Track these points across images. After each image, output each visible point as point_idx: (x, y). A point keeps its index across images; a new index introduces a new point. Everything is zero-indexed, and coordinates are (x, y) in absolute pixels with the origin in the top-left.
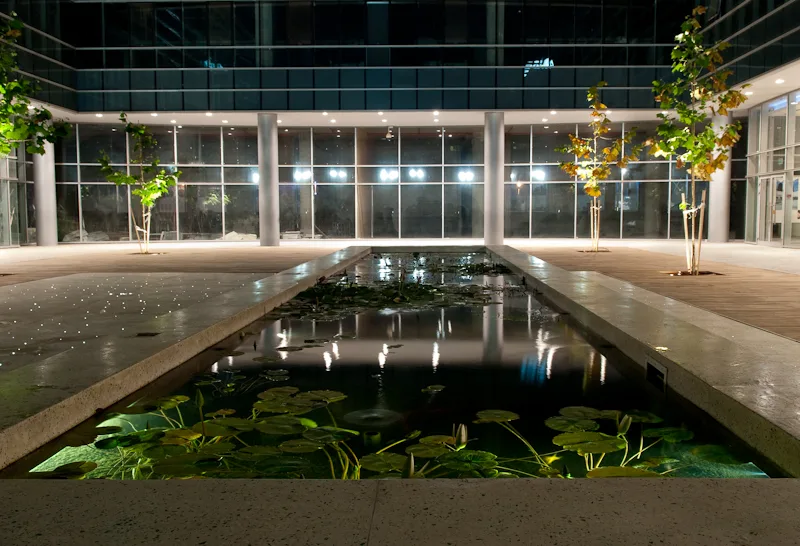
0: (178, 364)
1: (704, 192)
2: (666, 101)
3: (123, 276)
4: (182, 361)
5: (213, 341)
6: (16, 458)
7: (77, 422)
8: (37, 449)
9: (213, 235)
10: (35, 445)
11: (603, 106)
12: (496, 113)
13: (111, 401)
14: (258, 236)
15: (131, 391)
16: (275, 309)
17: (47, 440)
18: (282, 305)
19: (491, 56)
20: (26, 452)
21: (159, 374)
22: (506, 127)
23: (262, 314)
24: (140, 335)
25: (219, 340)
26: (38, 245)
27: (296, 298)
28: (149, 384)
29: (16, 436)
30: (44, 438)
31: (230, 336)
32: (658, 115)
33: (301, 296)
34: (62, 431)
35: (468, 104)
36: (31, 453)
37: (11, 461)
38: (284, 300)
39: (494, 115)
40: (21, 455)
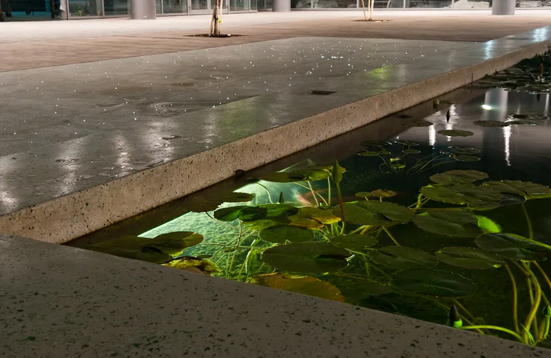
0: (348, 129)
3: (340, 41)
4: (354, 126)
5: (398, 106)
6: (124, 216)
7: (210, 183)
8: (153, 209)
9: (442, 3)
10: (149, 203)
13: (256, 163)
14: (491, 5)
15: (283, 154)
16: (487, 77)
17: (167, 199)
18: (497, 73)
20: (138, 211)
21: (322, 137)
23: (468, 81)
24: (315, 93)
25: (407, 106)
26: (273, 11)
27: (515, 66)
28: (308, 149)
29: (125, 191)
30: (164, 197)
31: (421, 103)
33: (524, 64)
34: (187, 191)
36: (144, 212)
37: (117, 219)
38: (500, 68)
40: (130, 214)
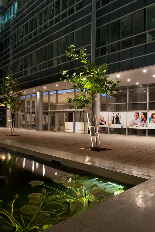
1: (14, 116)
2: (4, 93)
32: (3, 96)
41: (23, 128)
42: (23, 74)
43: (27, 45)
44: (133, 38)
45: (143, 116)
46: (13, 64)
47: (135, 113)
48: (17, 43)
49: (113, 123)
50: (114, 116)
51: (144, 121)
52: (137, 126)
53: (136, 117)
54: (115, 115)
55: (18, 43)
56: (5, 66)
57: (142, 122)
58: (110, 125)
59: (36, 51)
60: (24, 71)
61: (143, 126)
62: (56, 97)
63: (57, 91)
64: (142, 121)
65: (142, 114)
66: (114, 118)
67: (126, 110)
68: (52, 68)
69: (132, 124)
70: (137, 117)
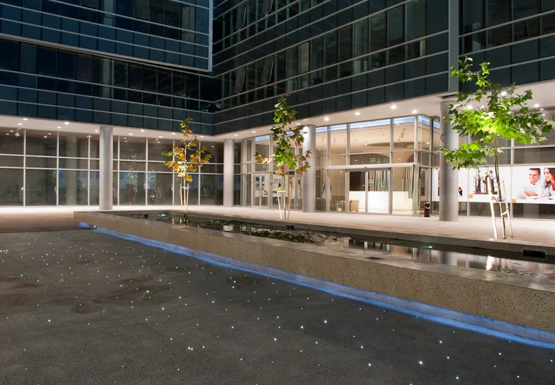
11: (190, 131)
12: (108, 127)
19: (106, 92)
22: (114, 136)
35: (92, 119)
39: (107, 128)
41: (263, 207)
42: (275, 91)
43: (285, 29)
44: (541, 18)
45: (550, 175)
46: (248, 68)
47: (532, 169)
48: (259, 23)
49: (478, 190)
50: (481, 176)
51: (551, 188)
52: (536, 197)
53: (533, 178)
54: (483, 175)
55: (262, 23)
56: (227, 72)
57: (547, 189)
58: (471, 196)
59: (309, 41)
60: (278, 85)
61: (550, 197)
62: (346, 137)
63: (348, 124)
64: (546, 186)
65: (547, 170)
66: (482, 181)
67: (509, 162)
68: (351, 78)
69: (524, 194)
70: (535, 177)
